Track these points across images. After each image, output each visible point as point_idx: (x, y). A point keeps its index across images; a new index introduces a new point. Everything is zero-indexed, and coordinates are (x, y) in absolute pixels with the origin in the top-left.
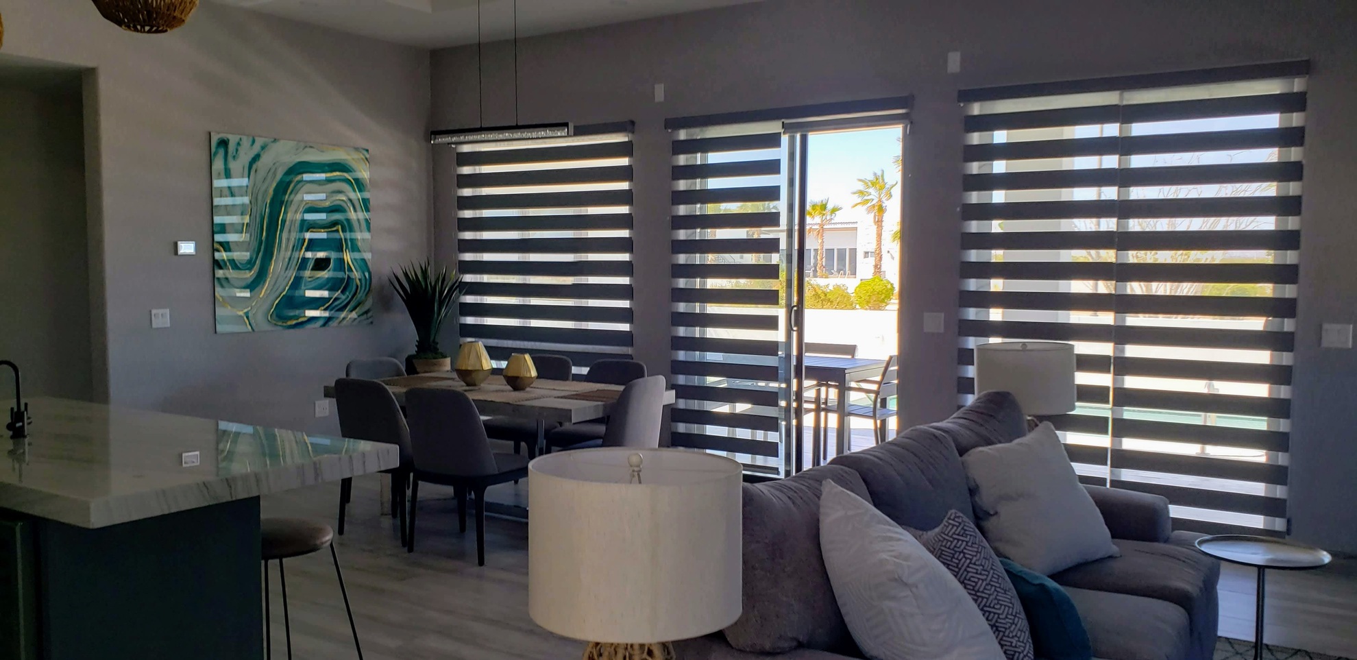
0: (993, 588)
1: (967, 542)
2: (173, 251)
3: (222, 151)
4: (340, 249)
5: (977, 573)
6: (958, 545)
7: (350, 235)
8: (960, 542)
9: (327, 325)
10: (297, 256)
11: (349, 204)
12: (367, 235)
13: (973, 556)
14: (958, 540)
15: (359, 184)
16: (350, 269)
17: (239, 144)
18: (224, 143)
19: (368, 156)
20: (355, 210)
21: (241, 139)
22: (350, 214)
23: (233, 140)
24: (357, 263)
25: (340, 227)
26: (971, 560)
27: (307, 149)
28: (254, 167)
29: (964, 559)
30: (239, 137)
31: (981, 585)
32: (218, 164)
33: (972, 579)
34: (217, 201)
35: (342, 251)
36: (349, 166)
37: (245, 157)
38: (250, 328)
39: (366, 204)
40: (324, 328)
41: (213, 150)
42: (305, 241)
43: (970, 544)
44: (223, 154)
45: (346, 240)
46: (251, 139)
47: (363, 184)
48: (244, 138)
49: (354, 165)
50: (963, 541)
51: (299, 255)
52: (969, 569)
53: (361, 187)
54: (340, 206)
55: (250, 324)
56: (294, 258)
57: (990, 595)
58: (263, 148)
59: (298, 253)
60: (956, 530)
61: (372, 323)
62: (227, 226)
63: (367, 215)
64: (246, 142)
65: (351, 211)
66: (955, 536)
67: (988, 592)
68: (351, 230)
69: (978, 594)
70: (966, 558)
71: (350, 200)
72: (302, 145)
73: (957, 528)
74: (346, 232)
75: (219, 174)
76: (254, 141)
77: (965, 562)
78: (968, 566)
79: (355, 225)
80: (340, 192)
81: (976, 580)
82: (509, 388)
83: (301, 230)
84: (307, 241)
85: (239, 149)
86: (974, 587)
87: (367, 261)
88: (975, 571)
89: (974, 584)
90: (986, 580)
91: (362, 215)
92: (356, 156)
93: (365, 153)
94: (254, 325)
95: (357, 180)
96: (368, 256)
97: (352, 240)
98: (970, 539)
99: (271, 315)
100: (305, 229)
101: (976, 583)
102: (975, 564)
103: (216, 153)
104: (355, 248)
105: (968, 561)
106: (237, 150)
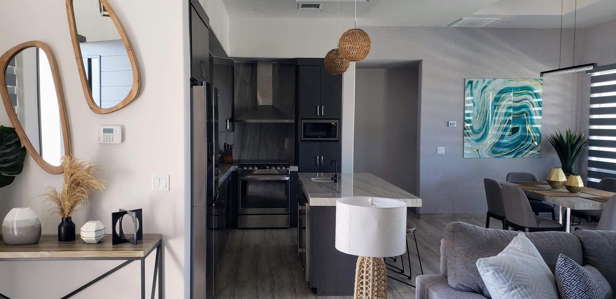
0: (574, 294)
1: (565, 270)
2: (447, 125)
3: (470, 86)
4: (525, 123)
5: (567, 285)
6: (561, 270)
7: (530, 118)
8: (562, 269)
9: (516, 157)
10: (502, 127)
11: (531, 104)
12: (540, 117)
13: (567, 277)
14: (561, 268)
15: (537, 96)
16: (529, 132)
17: (477, 82)
18: (471, 82)
19: (542, 82)
20: (534, 106)
21: (478, 80)
22: (530, 108)
23: (475, 81)
24: (533, 130)
25: (525, 114)
26: (565, 278)
27: (509, 82)
28: (484, 91)
29: (563, 277)
30: (478, 79)
31: (568, 291)
32: (468, 91)
33: (565, 287)
34: (467, 105)
35: (526, 124)
36: (531, 87)
37: (480, 87)
38: (479, 156)
39: (540, 104)
40: (514, 158)
41: (466, 86)
42: (506, 121)
43: (566, 271)
44: (470, 87)
45: (528, 119)
46: (483, 80)
47: (539, 95)
48: (480, 80)
49: (534, 87)
50: (563, 269)
51: (504, 126)
52: (564, 283)
53: (538, 96)
54: (527, 105)
55: (479, 155)
56: (501, 127)
57: (571, 297)
58: (488, 83)
59: (503, 125)
60: (560, 263)
61: (540, 157)
62: (470, 114)
63: (540, 109)
64: (481, 81)
65: (531, 107)
66: (559, 266)
67: (571, 295)
68: (531, 115)
69: (566, 295)
70: (564, 277)
71: (531, 102)
72: (508, 80)
73: (561, 263)
74: (528, 116)
75: (468, 95)
76: (484, 81)
77: (563, 279)
78: (564, 281)
79: (533, 113)
80: (526, 99)
81: (566, 288)
82: (567, 191)
83: (505, 116)
84: (507, 121)
85: (478, 84)
86: (565, 291)
87: (539, 129)
88: (566, 284)
89: (565, 290)
90: (571, 289)
91: (537, 109)
92: (535, 83)
93: (541, 81)
94: (481, 155)
95: (535, 94)
96: (539, 126)
97: (531, 119)
98: (567, 269)
99: (489, 152)
100: (507, 115)
101: (566, 290)
102: (567, 281)
103: (467, 87)
104: (532, 123)
105: (564, 278)
106: (476, 85)
